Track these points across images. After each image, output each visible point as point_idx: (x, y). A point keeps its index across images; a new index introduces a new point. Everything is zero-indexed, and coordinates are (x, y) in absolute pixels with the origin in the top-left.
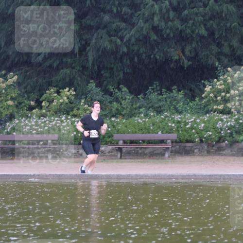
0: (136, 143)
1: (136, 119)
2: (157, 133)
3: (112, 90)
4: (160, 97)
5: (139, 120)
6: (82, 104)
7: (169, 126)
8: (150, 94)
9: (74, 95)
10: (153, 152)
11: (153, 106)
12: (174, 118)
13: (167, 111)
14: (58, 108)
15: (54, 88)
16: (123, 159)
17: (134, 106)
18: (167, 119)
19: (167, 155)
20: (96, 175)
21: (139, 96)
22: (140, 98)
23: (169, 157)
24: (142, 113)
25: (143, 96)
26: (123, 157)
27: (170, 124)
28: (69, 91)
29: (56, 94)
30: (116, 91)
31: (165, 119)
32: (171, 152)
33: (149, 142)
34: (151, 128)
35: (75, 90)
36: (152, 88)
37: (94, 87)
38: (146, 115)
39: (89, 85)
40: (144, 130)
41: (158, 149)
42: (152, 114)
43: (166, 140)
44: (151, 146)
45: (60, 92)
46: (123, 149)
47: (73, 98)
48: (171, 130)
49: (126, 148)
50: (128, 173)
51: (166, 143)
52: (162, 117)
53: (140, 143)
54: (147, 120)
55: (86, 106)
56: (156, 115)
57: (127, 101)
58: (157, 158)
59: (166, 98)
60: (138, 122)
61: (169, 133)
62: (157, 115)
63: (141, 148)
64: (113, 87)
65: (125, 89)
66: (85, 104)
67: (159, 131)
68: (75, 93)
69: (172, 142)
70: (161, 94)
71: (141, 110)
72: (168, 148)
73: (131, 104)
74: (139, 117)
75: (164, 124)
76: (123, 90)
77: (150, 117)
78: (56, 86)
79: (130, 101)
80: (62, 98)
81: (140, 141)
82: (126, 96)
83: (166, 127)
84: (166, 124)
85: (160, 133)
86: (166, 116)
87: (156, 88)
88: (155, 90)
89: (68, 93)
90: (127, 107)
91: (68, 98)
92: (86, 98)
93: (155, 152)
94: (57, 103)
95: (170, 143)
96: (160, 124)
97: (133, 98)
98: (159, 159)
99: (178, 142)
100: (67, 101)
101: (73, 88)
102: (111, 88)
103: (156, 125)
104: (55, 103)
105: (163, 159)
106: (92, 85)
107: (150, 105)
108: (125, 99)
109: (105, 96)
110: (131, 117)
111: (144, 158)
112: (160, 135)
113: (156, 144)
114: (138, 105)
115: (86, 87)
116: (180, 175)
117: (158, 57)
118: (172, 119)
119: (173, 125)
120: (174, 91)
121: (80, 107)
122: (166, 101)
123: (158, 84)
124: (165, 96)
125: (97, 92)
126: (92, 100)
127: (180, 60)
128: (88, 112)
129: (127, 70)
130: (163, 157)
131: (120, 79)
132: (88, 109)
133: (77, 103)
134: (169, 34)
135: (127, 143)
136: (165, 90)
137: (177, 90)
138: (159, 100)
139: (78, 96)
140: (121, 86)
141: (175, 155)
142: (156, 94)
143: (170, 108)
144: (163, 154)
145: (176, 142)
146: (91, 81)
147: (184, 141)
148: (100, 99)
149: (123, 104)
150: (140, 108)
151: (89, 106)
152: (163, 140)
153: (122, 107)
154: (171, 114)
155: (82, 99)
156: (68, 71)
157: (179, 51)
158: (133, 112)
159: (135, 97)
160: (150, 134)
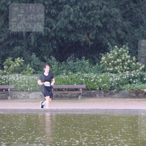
0: (61, 90)
1: (61, 76)
2: (74, 84)
3: (46, 59)
4: (75, 63)
5: (63, 77)
6: (28, 67)
7: (80, 80)
8: (69, 61)
9: (23, 62)
10: (71, 96)
11: (70, 68)
12: (84, 75)
13: (79, 71)
14: (14, 69)
15: (11, 58)
16: (53, 100)
17: (59, 68)
18: (79, 76)
19: (80, 98)
20: (38, 109)
21: (62, 63)
22: (63, 64)
23: (81, 98)
24: (64, 72)
25: (64, 63)
26: (53, 99)
27: (81, 79)
28: (20, 59)
29: (12, 61)
30: (49, 59)
31: (78, 76)
32: (82, 96)
33: (69, 90)
34: (70, 81)
35: (23, 59)
36: (70, 57)
37: (35, 57)
38: (67, 74)
39: (32, 56)
40: (65, 83)
41: (74, 94)
42: (70, 73)
43: (79, 89)
44: (70, 92)
45: (15, 60)
46: (54, 94)
47: (22, 64)
48: (82, 82)
49: (55, 93)
51: (79, 90)
52: (77, 75)
53: (63, 91)
54: (67, 77)
55: (30, 68)
56: (72, 74)
57: (55, 66)
58: (74, 99)
59: (78, 64)
60: (62, 78)
61: (81, 84)
62: (73, 73)
63: (64, 94)
64: (46, 57)
65: (53, 58)
66: (30, 67)
67: (75, 83)
68: (23, 61)
69: (83, 90)
70: (75, 61)
71: (64, 71)
72: (81, 93)
73: (57, 67)
74: (62, 75)
75: (78, 79)
76: (52, 59)
77: (69, 75)
78: (12, 56)
79: (57, 65)
80: (16, 63)
81: (64, 89)
82: (54, 62)
83: (79, 81)
84: (79, 79)
85: (75, 84)
86: (79, 75)
87: (73, 58)
88: (72, 59)
89: (19, 61)
90: (55, 69)
91: (19, 64)
92: (30, 63)
93: (72, 96)
94: (13, 66)
95: (82, 90)
96: (75, 79)
97: (58, 64)
98: (75, 100)
100: (19, 65)
101: (22, 58)
102: (45, 58)
103: (73, 80)
104: (11, 67)
106: (34, 56)
107: (69, 68)
108: (54, 64)
109: (41, 62)
110: (58, 75)
111: (66, 99)
112: (75, 86)
113: (73, 91)
114: (62, 67)
115: (30, 57)
116: (88, 109)
117: (73, 40)
118: (82, 76)
119: (83, 80)
120: (83, 59)
121: (27, 69)
122: (79, 65)
123: (73, 55)
124: (78, 63)
125: (37, 60)
126: (34, 65)
127: (86, 41)
128: (32, 72)
129: (54, 47)
130: (77, 99)
131: (51, 52)
132: (32, 70)
133: (25, 67)
134: (80, 25)
135: (56, 90)
136: (78, 59)
137: (85, 59)
138: (75, 65)
139: (26, 63)
140: (51, 56)
141: (84, 97)
142: (72, 61)
143: (81, 70)
144: (77, 97)
145: (85, 90)
146: (33, 54)
147: (90, 89)
148: (39, 64)
149: (53, 67)
150: (63, 69)
151: (32, 68)
152: (77, 89)
153: (52, 69)
154: (81, 73)
155: (28, 64)
156: (19, 48)
157: (86, 36)
158: (59, 72)
159: (60, 63)
160: (69, 85)
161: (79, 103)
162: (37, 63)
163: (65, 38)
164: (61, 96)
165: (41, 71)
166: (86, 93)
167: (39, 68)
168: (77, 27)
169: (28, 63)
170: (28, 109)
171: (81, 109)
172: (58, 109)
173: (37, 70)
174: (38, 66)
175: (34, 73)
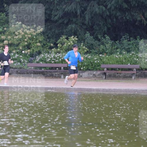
0: (115, 70)
1: (114, 55)
2: (127, 64)
3: (100, 38)
4: (129, 42)
5: (117, 56)
6: (82, 46)
7: (134, 60)
8: (123, 41)
9: (77, 40)
10: (125, 75)
11: (124, 48)
12: (138, 55)
13: (133, 51)
14: (67, 48)
15: (65, 36)
17: (113, 48)
18: (133, 56)
19: (133, 78)
20: (90, 89)
21: (116, 42)
22: (117, 43)
23: (135, 79)
24: (118, 52)
25: (119, 42)
26: (106, 78)
27: (135, 59)
28: (74, 38)
29: (66, 40)
30: (103, 38)
31: (132, 56)
32: (136, 76)
33: (122, 69)
34: (124, 61)
35: (77, 38)
36: (125, 37)
37: (89, 36)
38: (121, 53)
39: (86, 34)
40: (119, 63)
41: (128, 74)
42: (124, 52)
43: (133, 69)
44: (123, 72)
45: (68, 39)
46: (107, 73)
47: (76, 42)
48: (136, 62)
49: (108, 73)
50: (109, 88)
51: (133, 70)
52: (131, 54)
53: (117, 70)
54: (121, 56)
55: (84, 47)
56: (126, 53)
57: (109, 45)
58: (128, 79)
60: (116, 58)
61: (135, 64)
62: (128, 53)
63: (118, 73)
64: (101, 36)
65: (107, 37)
66: (84, 46)
67: (129, 63)
68: (77, 39)
69: (137, 70)
70: (130, 41)
71: (118, 50)
72: (134, 73)
73: (111, 46)
74: (116, 54)
75: (132, 59)
76: (107, 38)
77: (123, 55)
78: (66, 35)
79: (110, 45)
80: (70, 42)
81: (117, 69)
82: (108, 41)
83: (133, 61)
84: (133, 59)
85: (129, 64)
86: (133, 54)
87: (127, 37)
88: (126, 38)
89: (73, 39)
90: (109, 48)
91: (73, 42)
92: (84, 42)
93: (126, 76)
94: (67, 45)
95: (135, 71)
96: (129, 59)
97: (112, 43)
98: (128, 80)
99: (140, 70)
100: (72, 44)
101: (76, 36)
102: (99, 37)
103: (127, 59)
104: (65, 45)
105: (131, 80)
106: (88, 34)
108: (108, 43)
109: (96, 41)
110: (111, 54)
111: (120, 79)
112: (129, 65)
113: (127, 71)
114: (116, 47)
115: (84, 35)
116: (141, 90)
117: (128, 18)
118: (136, 56)
119: (137, 60)
120: (138, 39)
121: (81, 48)
122: (133, 45)
123: (128, 35)
124: (132, 42)
125: (90, 39)
126: (88, 43)
127: (141, 20)
128: (85, 51)
129: (109, 26)
130: (131, 79)
131: (105, 31)
132: (86, 49)
133: (79, 45)
134: (135, 4)
135: (109, 70)
136: (133, 38)
137: (139, 38)
138: (129, 44)
139: (79, 41)
140: (106, 35)
141: (138, 78)
142: (127, 40)
143: (135, 49)
144: (131, 77)
145: (139, 70)
146: (87, 32)
147: (144, 69)
148: (92, 43)
149: (107, 46)
150: (117, 49)
151: (86, 47)
152: (131, 69)
153: (106, 48)
154: (136, 53)
155: (82, 43)
156: (73, 26)
157: (141, 15)
158: (113, 51)
159: (114, 42)
160: (123, 65)
161: (133, 83)
162: (91, 42)
163: (119, 17)
164: (115, 76)
165: (94, 50)
166: (140, 73)
167: (93, 47)
168: (132, 5)
169: (82, 41)
170: (81, 88)
171: (134, 90)
172: (110, 89)
173: (91, 49)
174: (92, 45)
175: (87, 52)
